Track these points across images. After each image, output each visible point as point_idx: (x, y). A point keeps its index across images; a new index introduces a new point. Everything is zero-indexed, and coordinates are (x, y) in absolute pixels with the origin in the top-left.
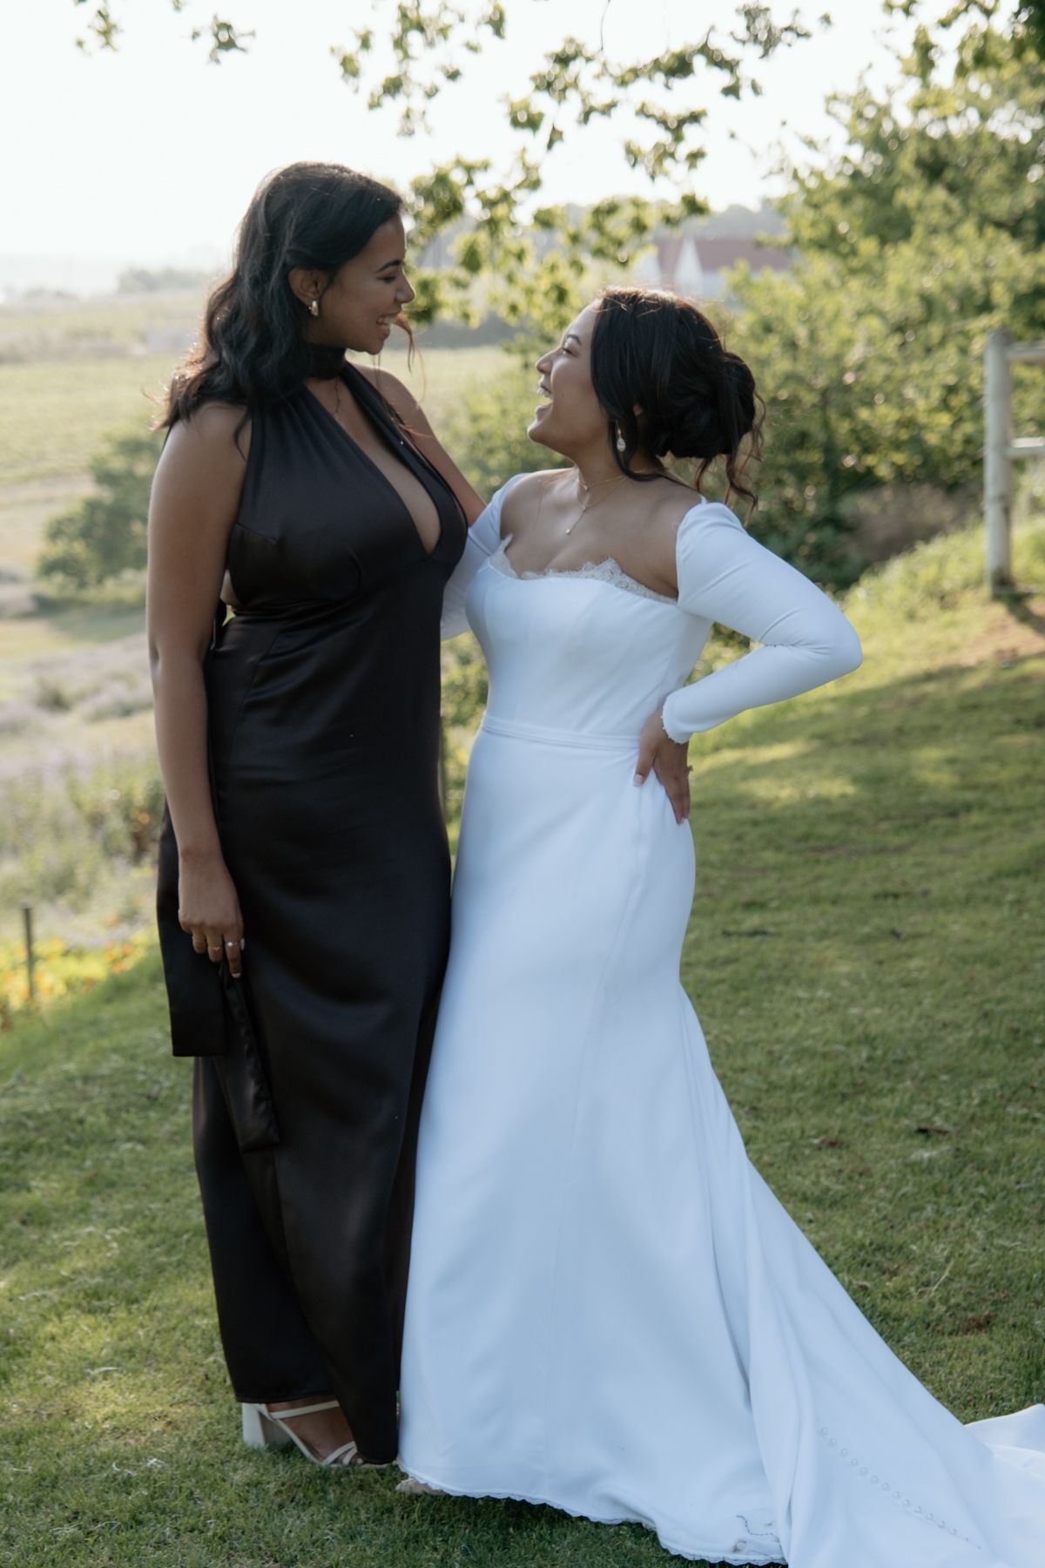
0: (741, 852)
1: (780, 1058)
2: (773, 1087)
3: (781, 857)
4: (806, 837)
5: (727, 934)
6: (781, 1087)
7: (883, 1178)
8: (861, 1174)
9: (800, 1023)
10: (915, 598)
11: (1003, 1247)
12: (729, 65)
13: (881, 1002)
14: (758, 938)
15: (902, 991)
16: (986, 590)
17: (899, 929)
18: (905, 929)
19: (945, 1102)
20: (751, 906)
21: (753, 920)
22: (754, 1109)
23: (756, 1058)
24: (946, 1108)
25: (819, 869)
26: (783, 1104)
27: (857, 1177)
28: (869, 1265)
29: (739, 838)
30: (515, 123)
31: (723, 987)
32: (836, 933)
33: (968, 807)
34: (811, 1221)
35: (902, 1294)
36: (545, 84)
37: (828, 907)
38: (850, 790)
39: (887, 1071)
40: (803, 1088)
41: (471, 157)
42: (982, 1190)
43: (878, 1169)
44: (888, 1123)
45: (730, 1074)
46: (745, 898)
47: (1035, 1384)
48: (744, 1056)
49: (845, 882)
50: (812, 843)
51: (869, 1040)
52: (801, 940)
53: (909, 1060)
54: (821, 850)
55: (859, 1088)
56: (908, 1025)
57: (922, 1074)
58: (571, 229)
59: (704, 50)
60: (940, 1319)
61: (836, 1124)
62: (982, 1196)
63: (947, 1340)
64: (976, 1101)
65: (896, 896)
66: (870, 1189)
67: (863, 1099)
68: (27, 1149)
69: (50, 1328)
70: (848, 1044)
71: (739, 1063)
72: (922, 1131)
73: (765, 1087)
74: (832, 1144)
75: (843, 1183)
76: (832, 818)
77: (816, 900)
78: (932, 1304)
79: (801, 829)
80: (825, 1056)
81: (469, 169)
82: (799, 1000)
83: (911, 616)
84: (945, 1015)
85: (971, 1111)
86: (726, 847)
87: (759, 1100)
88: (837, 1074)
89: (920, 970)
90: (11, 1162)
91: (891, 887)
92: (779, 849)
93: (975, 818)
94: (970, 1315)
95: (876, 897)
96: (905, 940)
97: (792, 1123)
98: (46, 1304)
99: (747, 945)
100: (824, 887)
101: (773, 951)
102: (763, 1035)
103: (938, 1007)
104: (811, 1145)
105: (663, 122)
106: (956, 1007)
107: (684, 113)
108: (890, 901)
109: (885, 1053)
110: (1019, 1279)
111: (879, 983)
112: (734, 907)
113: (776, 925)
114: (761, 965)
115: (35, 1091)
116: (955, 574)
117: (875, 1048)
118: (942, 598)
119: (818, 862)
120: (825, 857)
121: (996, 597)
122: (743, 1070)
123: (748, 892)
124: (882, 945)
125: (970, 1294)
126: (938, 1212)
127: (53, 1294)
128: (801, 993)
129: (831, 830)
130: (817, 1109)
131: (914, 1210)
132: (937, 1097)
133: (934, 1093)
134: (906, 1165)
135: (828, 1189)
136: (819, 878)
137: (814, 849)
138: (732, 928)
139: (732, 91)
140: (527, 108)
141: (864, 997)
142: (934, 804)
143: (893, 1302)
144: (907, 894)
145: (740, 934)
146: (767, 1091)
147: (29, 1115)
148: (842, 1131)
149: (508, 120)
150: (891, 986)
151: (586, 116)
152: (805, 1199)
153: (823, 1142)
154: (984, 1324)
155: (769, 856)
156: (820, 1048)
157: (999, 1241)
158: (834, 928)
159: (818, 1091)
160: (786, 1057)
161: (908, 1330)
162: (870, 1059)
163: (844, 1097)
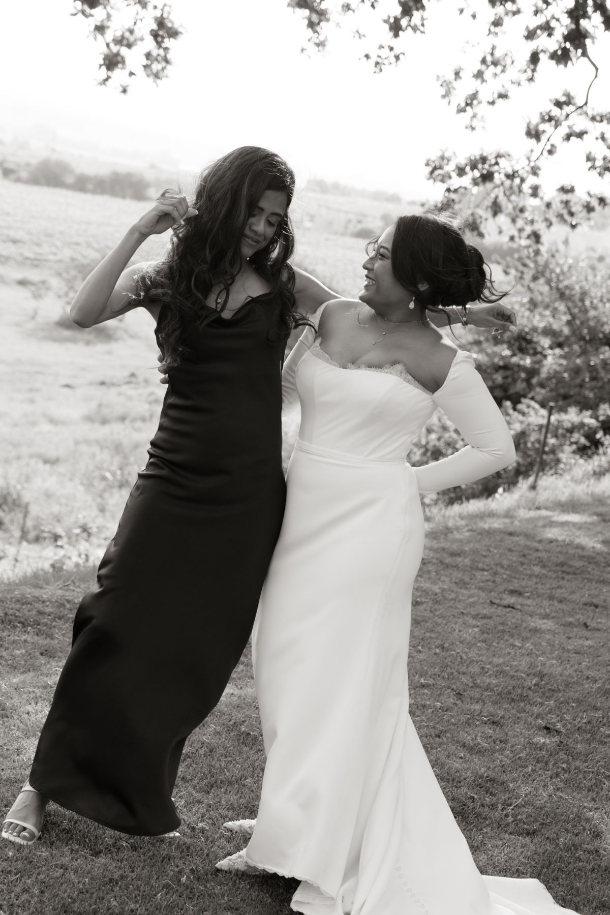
0: (522, 564)
1: (487, 672)
4: (562, 564)
5: (492, 603)
6: (480, 687)
7: (512, 746)
8: (501, 742)
9: (509, 658)
11: (561, 797)
13: (559, 658)
14: (508, 610)
15: (574, 655)
17: (588, 624)
18: (592, 624)
19: (567, 717)
20: (513, 592)
21: (512, 600)
22: (459, 694)
23: (475, 669)
24: (567, 720)
25: (561, 583)
26: (477, 695)
27: (498, 742)
28: (481, 788)
29: (524, 556)
30: (528, 134)
31: (476, 630)
32: (553, 618)
34: (461, 758)
35: (493, 807)
37: (556, 603)
38: (599, 546)
39: (544, 693)
40: (492, 690)
42: (564, 766)
43: (512, 741)
44: (530, 719)
45: (455, 674)
46: (512, 588)
47: (545, 870)
48: (468, 667)
49: (573, 593)
50: (564, 568)
51: (542, 676)
52: (531, 616)
53: (559, 690)
54: (568, 573)
55: (523, 698)
56: (566, 673)
57: (562, 699)
60: (508, 825)
61: (501, 713)
62: (563, 769)
63: (507, 836)
64: (585, 721)
65: (596, 607)
66: (502, 750)
67: (522, 704)
68: (60, 619)
69: (29, 708)
70: (528, 675)
71: (464, 669)
72: (547, 728)
73: (471, 685)
74: (494, 723)
75: (489, 743)
76: (582, 557)
77: (551, 598)
78: (507, 816)
79: (562, 558)
80: (512, 677)
82: (514, 646)
84: (591, 673)
85: (579, 725)
86: (515, 559)
87: (465, 691)
88: (514, 688)
89: (590, 647)
90: (49, 622)
91: (595, 601)
92: (544, 566)
94: (526, 826)
95: (585, 604)
96: (590, 630)
97: (477, 707)
98: (32, 695)
99: (500, 611)
100: (559, 593)
101: (513, 618)
102: (484, 658)
103: (588, 668)
104: (482, 720)
106: (599, 670)
108: (592, 608)
109: (547, 684)
110: (562, 815)
111: (564, 648)
112: (505, 590)
113: (522, 605)
114: (502, 624)
115: (79, 590)
117: (542, 680)
119: (563, 579)
120: (567, 577)
122: (464, 674)
123: (515, 585)
124: (575, 629)
125: (531, 816)
126: (533, 771)
127: (38, 692)
128: (517, 644)
129: (578, 564)
130: (495, 703)
131: (522, 766)
132: (564, 713)
133: (564, 711)
134: (529, 743)
135: (479, 744)
136: (560, 587)
137: (563, 572)
138: (497, 601)
141: (551, 653)
143: (487, 809)
144: (602, 607)
145: (499, 605)
146: (472, 687)
147: (69, 602)
148: (503, 717)
149: (524, 131)
150: (568, 651)
152: (464, 746)
153: (489, 720)
154: (531, 834)
155: (537, 569)
156: (512, 673)
157: (559, 794)
158: (553, 614)
159: (499, 694)
160: (490, 672)
161: (488, 825)
162: (536, 685)
163: (513, 700)
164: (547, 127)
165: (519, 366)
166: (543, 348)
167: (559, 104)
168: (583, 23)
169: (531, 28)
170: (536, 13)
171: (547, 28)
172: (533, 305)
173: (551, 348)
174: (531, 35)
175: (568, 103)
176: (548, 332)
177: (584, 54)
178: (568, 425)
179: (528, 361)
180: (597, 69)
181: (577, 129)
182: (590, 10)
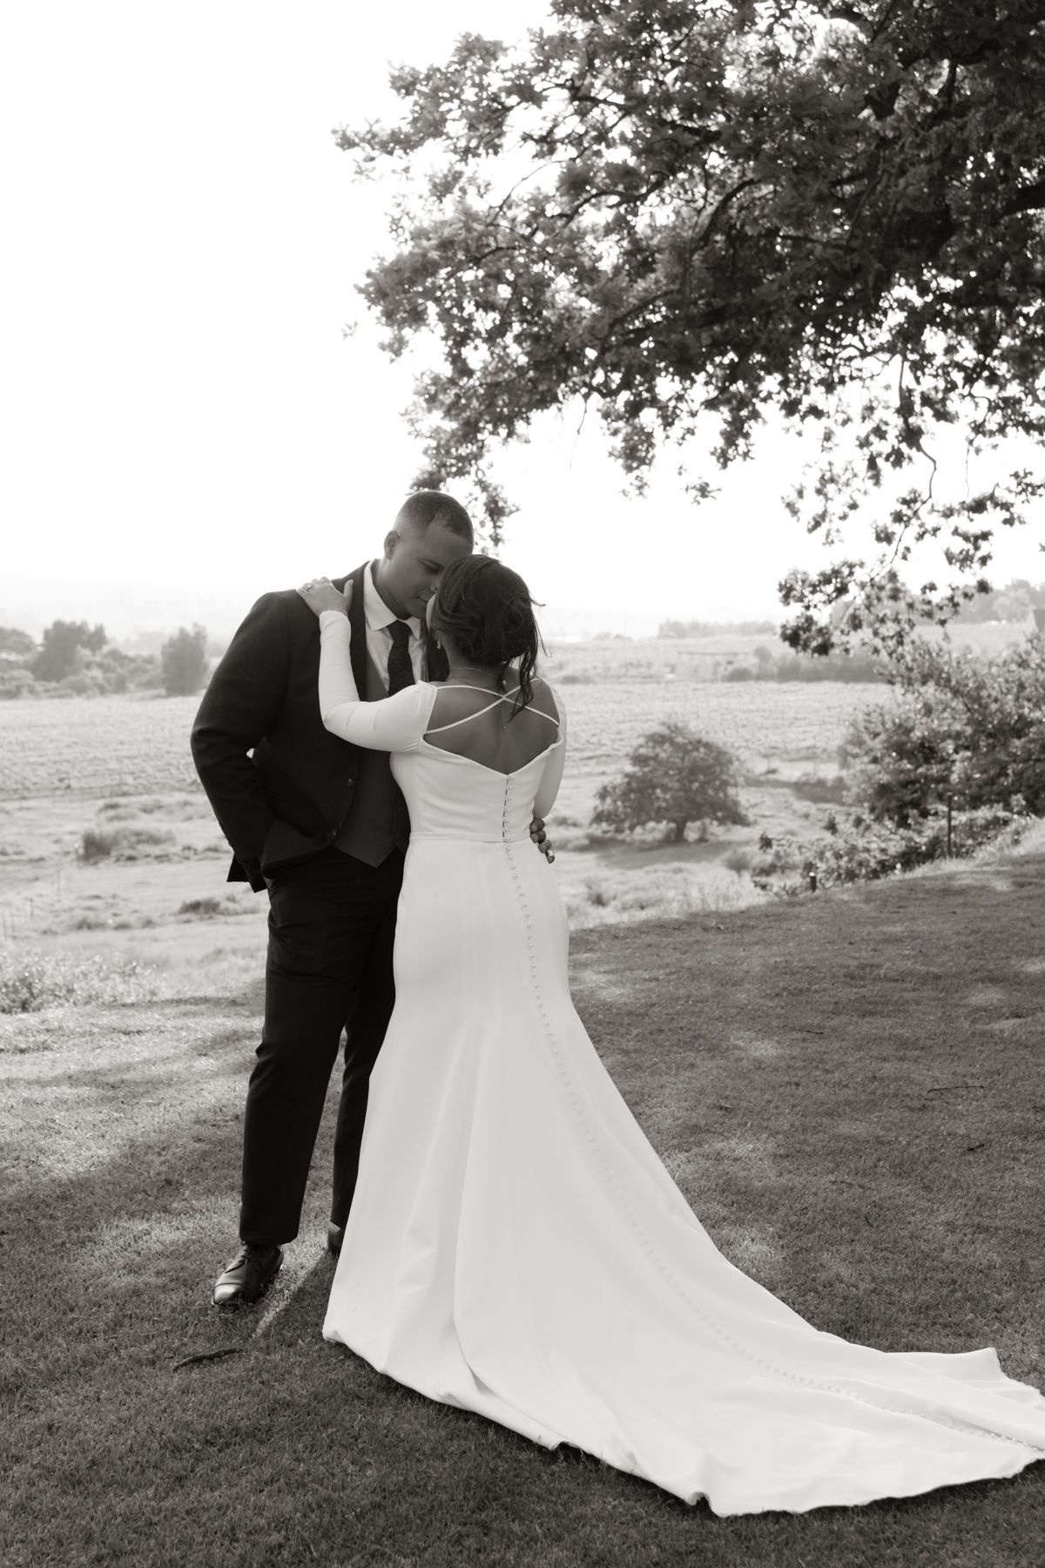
12: (1006, 506)
30: (879, 539)
36: (898, 517)
41: (854, 559)
58: (910, 601)
59: (992, 497)
81: (851, 566)
105: (966, 538)
107: (978, 532)
139: (1009, 522)
140: (886, 528)
149: (874, 536)
151: (921, 537)
164: (897, 528)
165: (926, 778)
166: (950, 755)
167: (905, 502)
168: (911, 420)
169: (863, 435)
170: (864, 418)
171: (879, 433)
172: (928, 710)
173: (956, 752)
174: (864, 443)
175: (915, 501)
176: (948, 735)
177: (919, 449)
178: (981, 822)
179: (935, 770)
180: (934, 462)
181: (929, 527)
182: (917, 408)
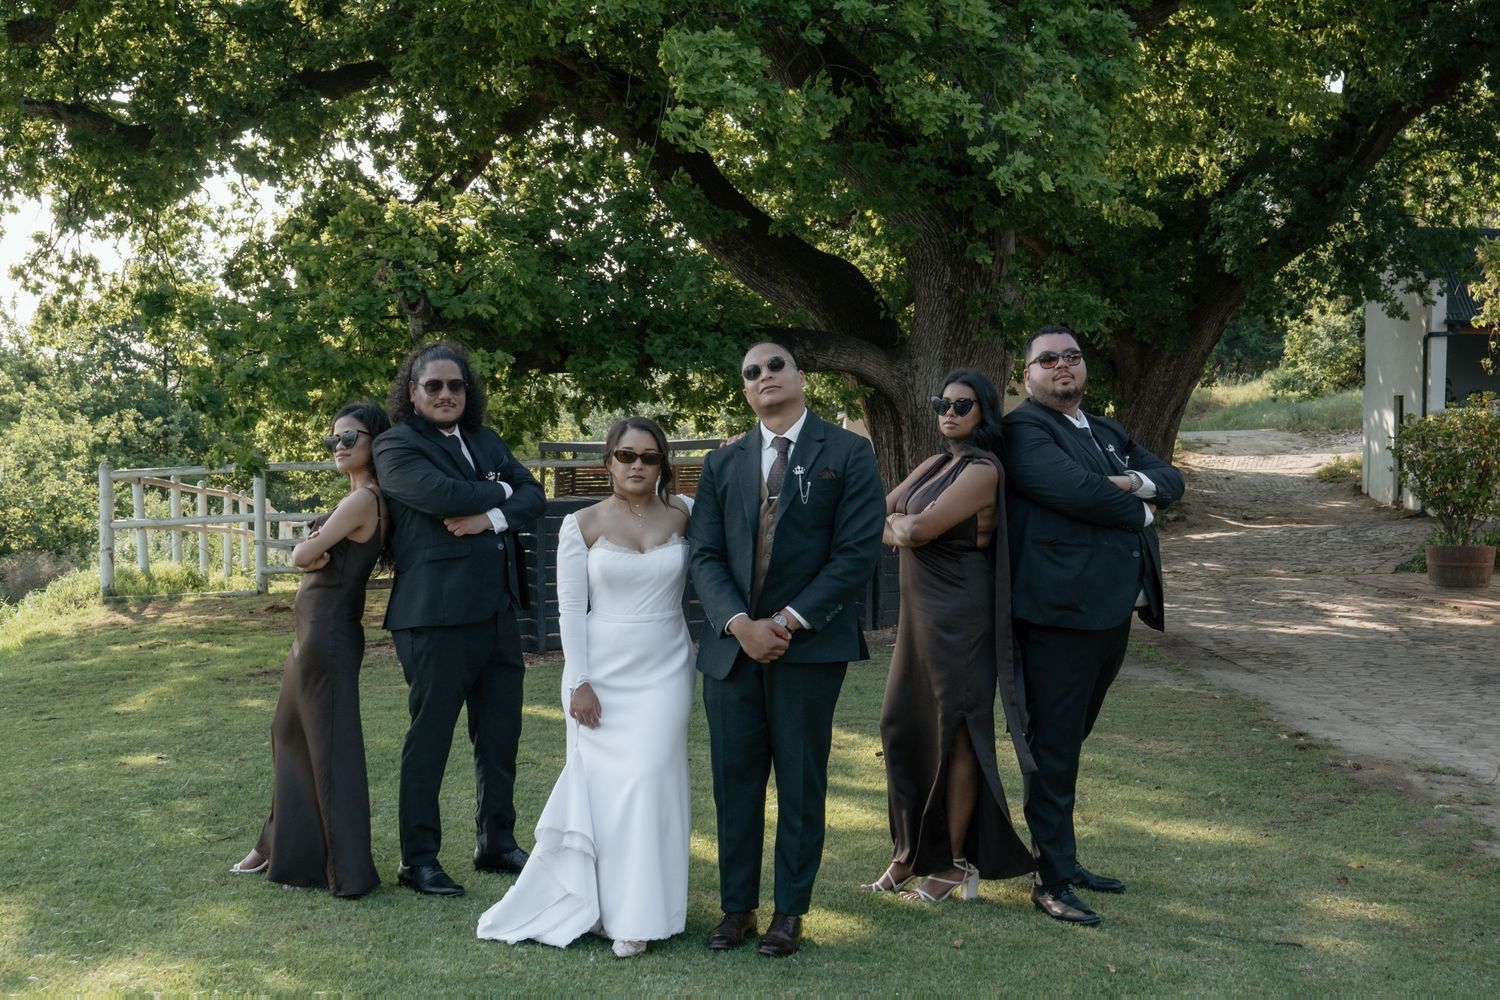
2: (90, 754)
3: (46, 698)
10: (60, 605)
16: (99, 599)
33: (131, 677)
83: (59, 613)
93: (134, 680)
116: (82, 590)
118: (76, 604)
121: (106, 602)
123: (36, 710)
142: (113, 676)
